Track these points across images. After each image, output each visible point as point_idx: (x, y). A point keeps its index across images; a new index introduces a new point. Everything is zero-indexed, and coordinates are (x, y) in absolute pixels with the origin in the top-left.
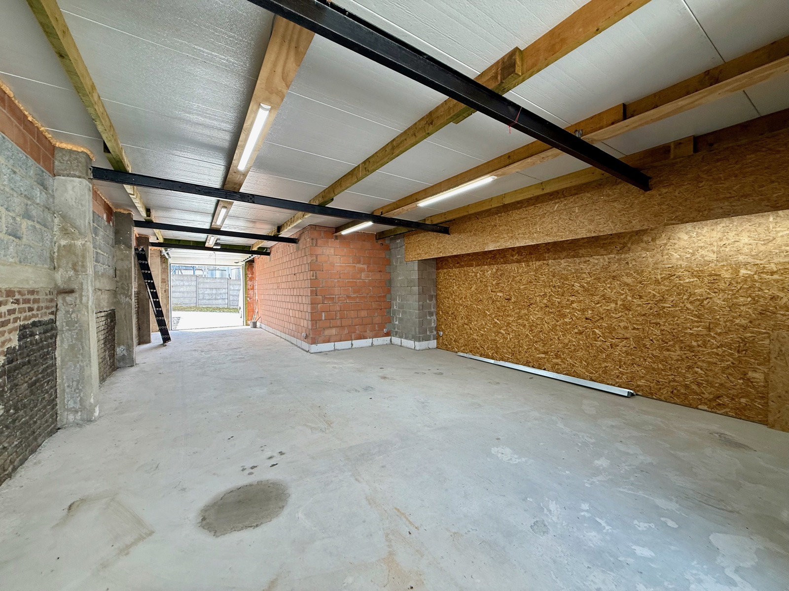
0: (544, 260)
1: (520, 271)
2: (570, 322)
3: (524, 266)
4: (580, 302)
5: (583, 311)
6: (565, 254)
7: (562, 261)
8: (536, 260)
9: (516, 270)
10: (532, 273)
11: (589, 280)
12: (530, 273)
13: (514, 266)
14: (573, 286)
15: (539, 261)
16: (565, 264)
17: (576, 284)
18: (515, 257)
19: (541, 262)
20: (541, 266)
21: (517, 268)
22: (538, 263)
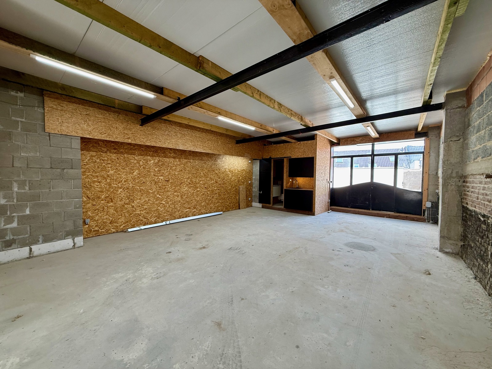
0: (188, 159)
1: (175, 163)
2: (200, 190)
3: (177, 161)
4: (203, 181)
5: (204, 184)
6: (197, 158)
7: (197, 161)
8: (184, 159)
9: (173, 162)
10: (182, 166)
11: (206, 171)
12: (181, 166)
13: (172, 160)
14: (201, 173)
15: (186, 159)
16: (198, 163)
17: (202, 173)
18: (172, 155)
19: (187, 160)
20: (187, 162)
21: (174, 161)
22: (186, 160)
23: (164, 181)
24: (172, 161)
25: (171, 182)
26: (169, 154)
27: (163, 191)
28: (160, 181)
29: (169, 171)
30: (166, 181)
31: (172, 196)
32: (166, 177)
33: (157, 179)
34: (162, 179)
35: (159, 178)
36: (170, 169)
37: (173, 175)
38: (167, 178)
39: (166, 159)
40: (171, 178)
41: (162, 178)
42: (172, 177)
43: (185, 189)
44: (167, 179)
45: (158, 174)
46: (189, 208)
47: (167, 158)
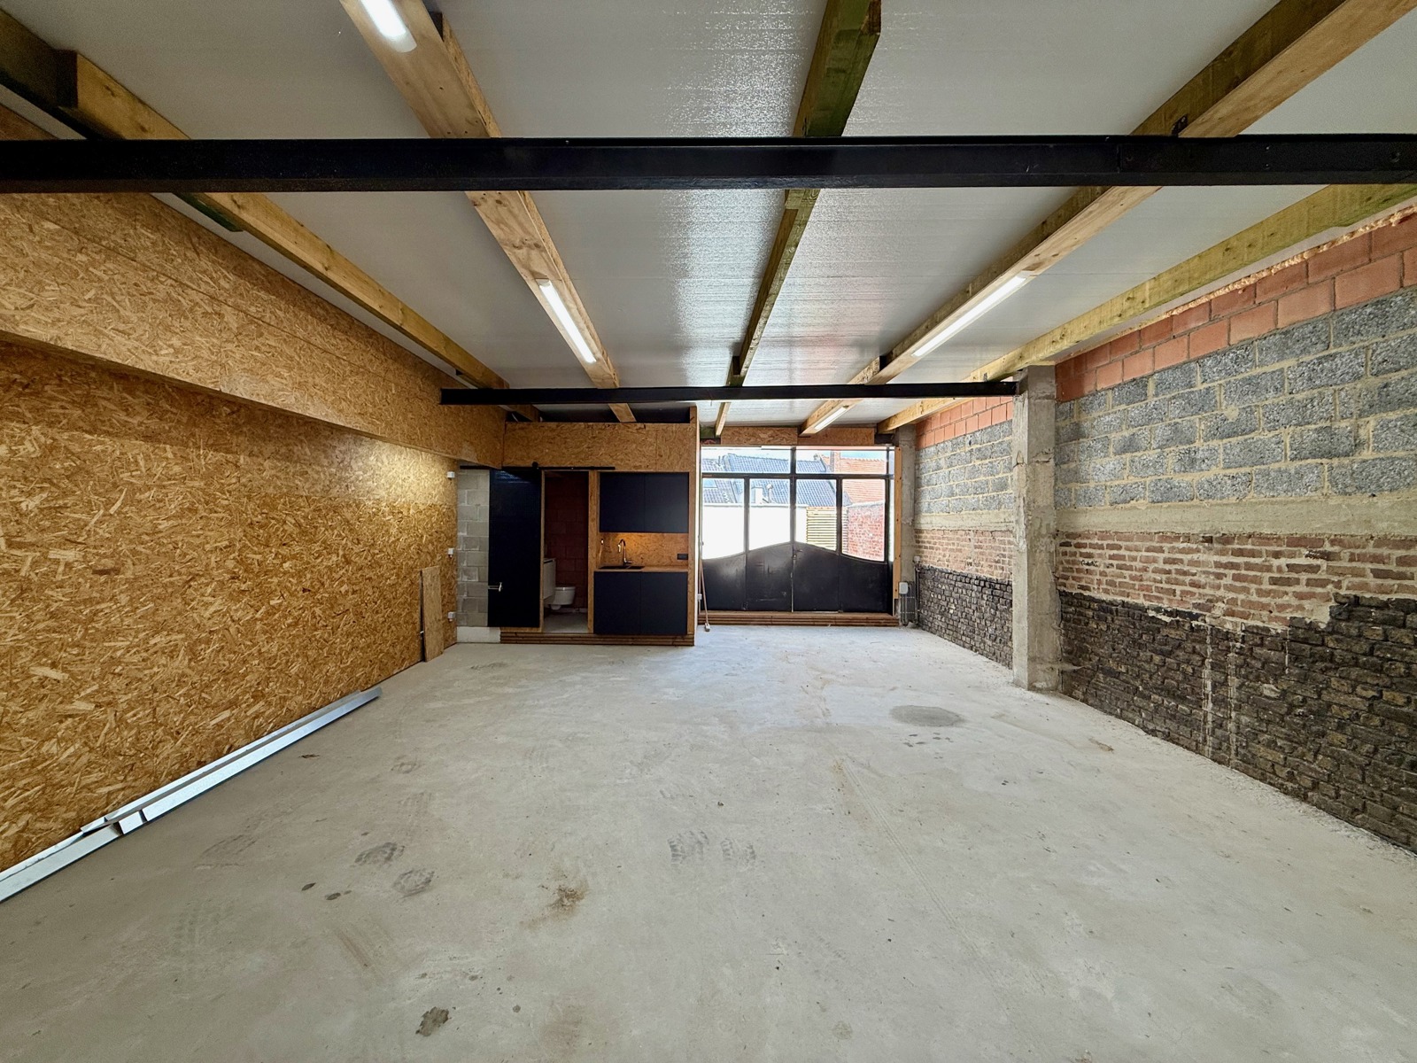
0: (228, 451)
1: (158, 471)
2: (280, 605)
3: (170, 455)
4: (294, 557)
5: (299, 574)
6: (270, 448)
7: (267, 464)
8: (208, 446)
9: (142, 463)
10: (196, 484)
11: (306, 510)
12: (191, 484)
13: (136, 449)
14: (285, 522)
15: (216, 450)
16: (273, 472)
17: (289, 518)
18: (139, 419)
19: (220, 456)
20: (219, 467)
21: (147, 458)
22: (215, 457)
23: (89, 574)
24: (140, 458)
25: (129, 575)
26: (123, 416)
27: (79, 635)
28: (59, 577)
29: (119, 512)
30: (102, 573)
31: (135, 659)
32: (102, 551)
33: (35, 564)
34: (68, 565)
35: (53, 554)
36: (124, 504)
37: (146, 538)
38: (105, 556)
39: (102, 443)
40: (134, 552)
41: (70, 555)
42: (140, 548)
43: (211, 607)
44: (109, 563)
45: (43, 530)
46: (233, 704)
47: (108, 433)
